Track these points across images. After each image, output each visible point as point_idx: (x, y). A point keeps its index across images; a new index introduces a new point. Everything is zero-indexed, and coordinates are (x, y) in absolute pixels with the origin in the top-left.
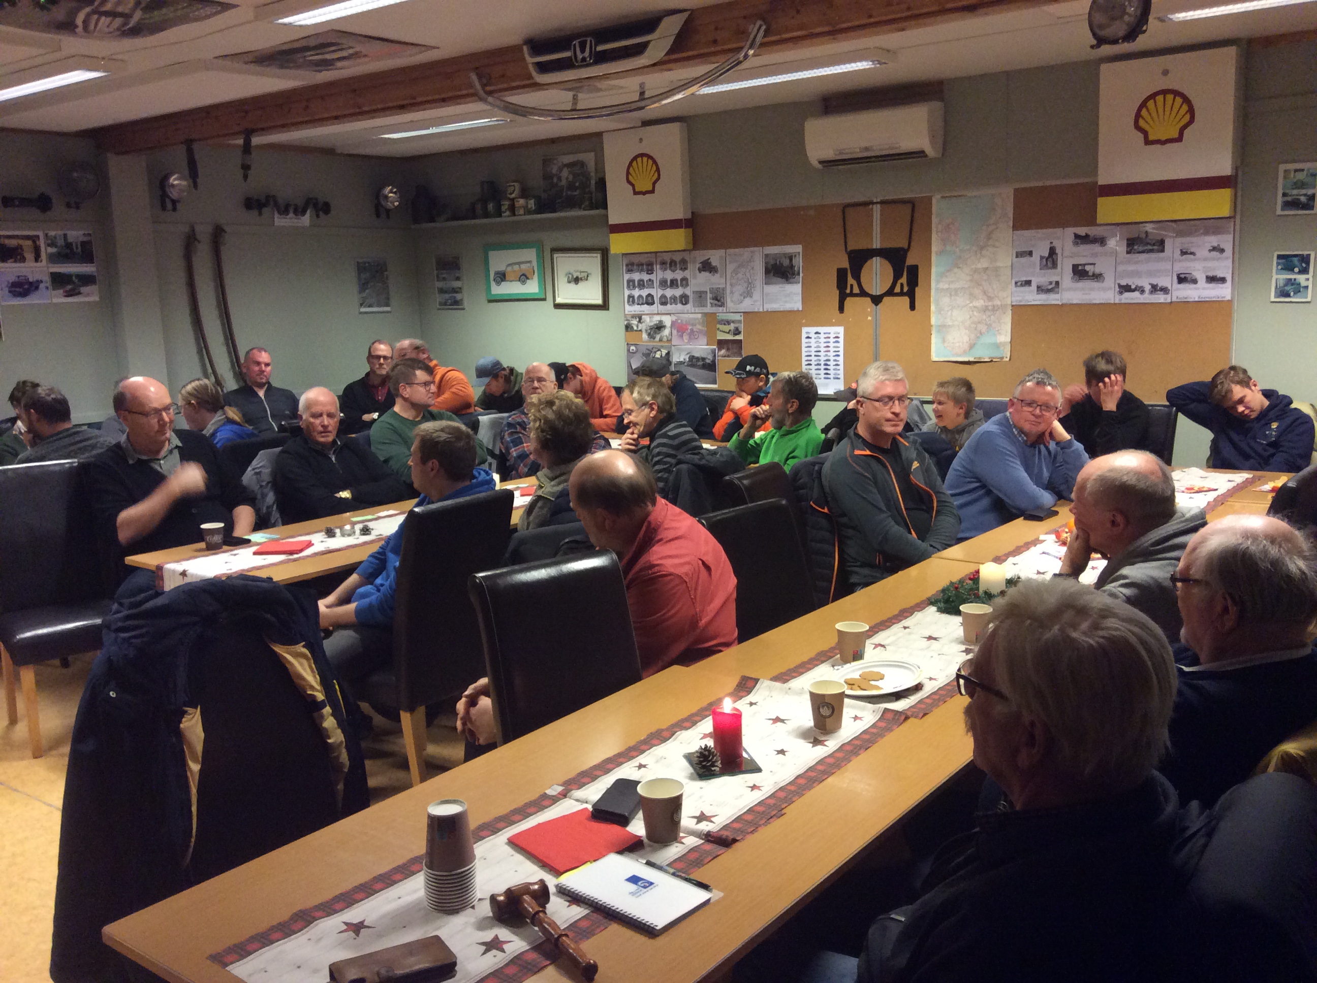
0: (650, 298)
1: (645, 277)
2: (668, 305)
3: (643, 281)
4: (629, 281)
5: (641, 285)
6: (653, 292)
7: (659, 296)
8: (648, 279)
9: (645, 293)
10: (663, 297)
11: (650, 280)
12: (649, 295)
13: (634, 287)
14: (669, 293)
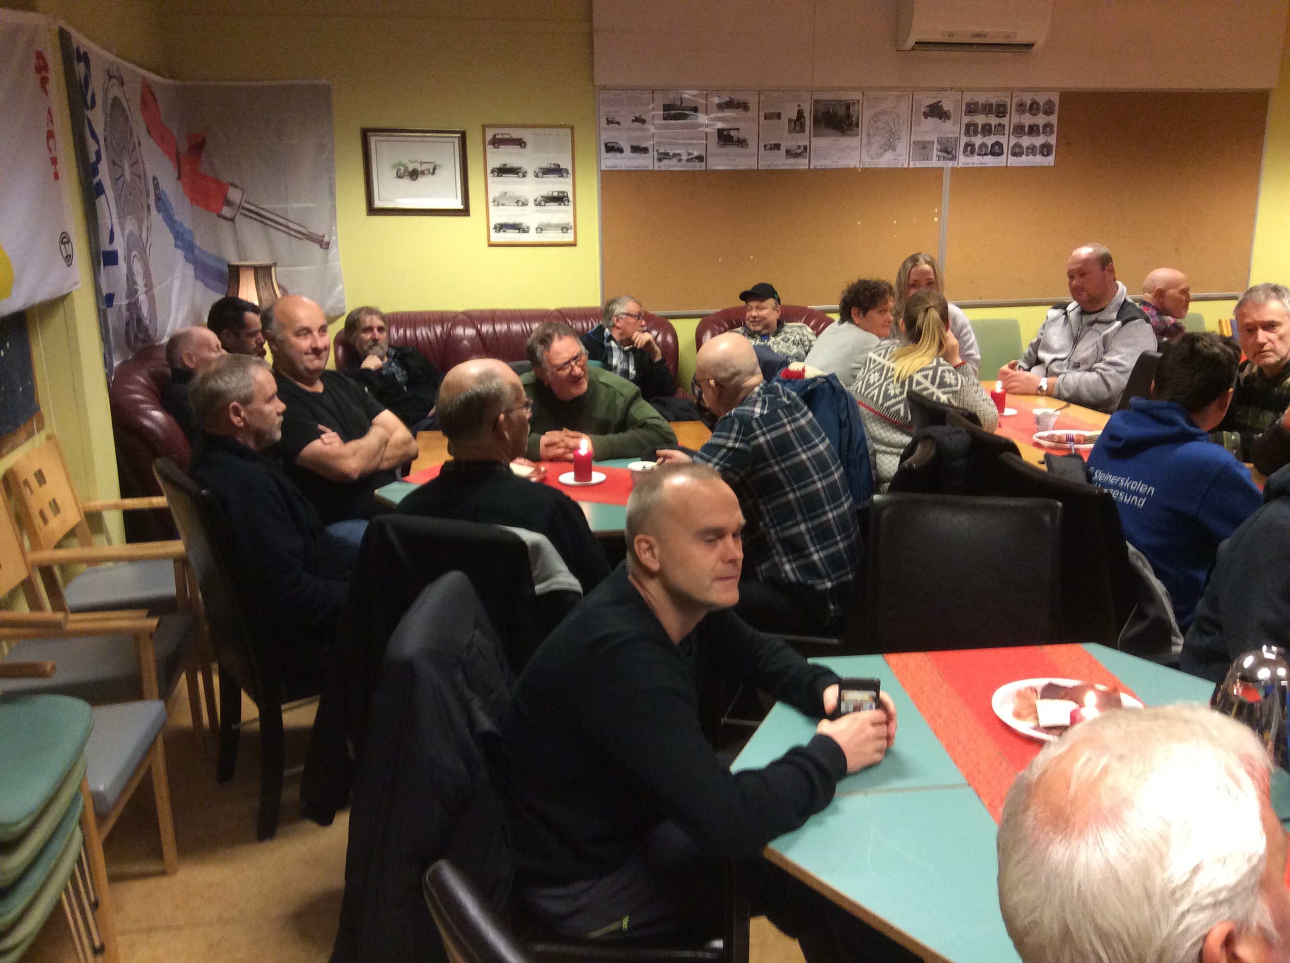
0: (997, 148)
1: (994, 121)
2: (1024, 156)
3: (990, 125)
4: (968, 126)
5: (987, 130)
6: (1003, 140)
7: (1011, 145)
8: (997, 123)
9: (990, 140)
10: (1016, 145)
11: (1000, 125)
12: (997, 143)
13: (976, 133)
14: (1026, 141)
